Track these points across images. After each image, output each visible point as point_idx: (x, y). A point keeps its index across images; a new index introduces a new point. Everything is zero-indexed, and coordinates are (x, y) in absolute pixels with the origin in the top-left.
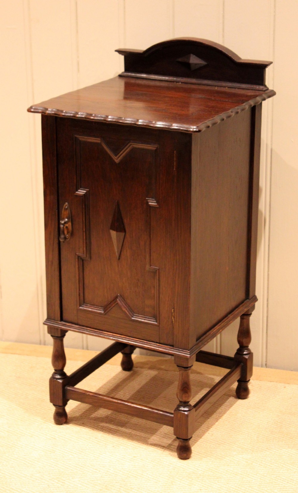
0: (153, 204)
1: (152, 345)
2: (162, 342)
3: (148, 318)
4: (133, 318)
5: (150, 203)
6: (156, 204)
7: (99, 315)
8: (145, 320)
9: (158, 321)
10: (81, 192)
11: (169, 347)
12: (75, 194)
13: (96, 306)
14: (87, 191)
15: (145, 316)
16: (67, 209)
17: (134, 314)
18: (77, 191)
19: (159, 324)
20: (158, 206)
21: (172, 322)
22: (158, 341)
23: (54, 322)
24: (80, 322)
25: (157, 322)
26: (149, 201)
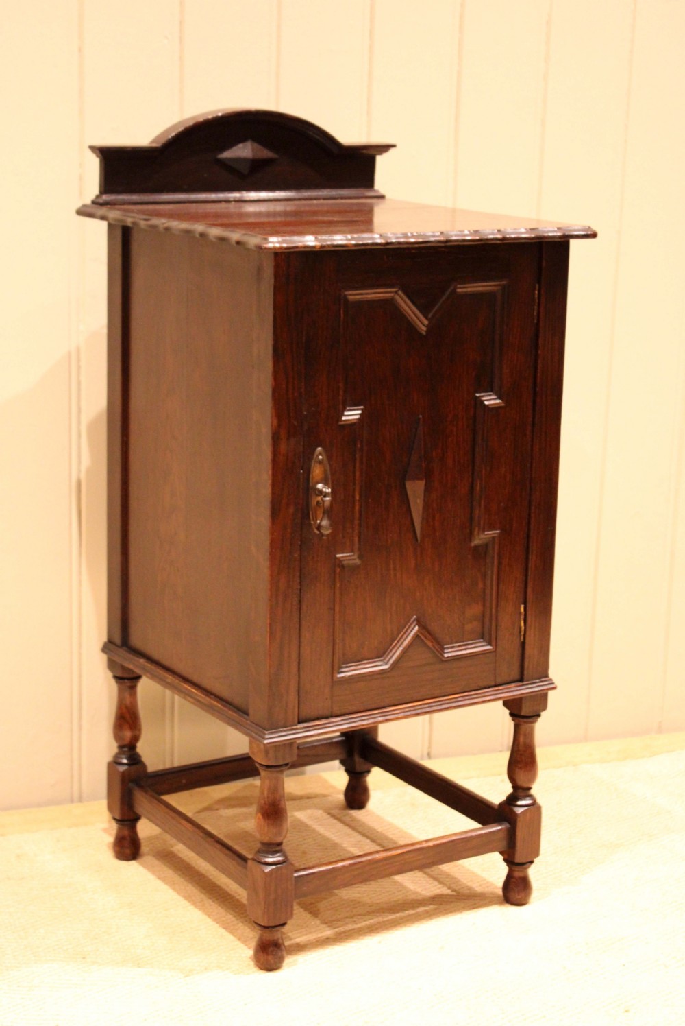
0: (492, 402)
1: (487, 694)
2: (499, 681)
3: (472, 644)
4: (446, 655)
5: (486, 403)
6: (498, 401)
7: (379, 676)
8: (465, 649)
9: (494, 643)
10: (352, 415)
11: (513, 685)
12: (340, 423)
13: (366, 662)
14: (362, 410)
15: (463, 642)
16: (321, 462)
17: (445, 647)
18: (343, 415)
19: (496, 646)
20: (503, 405)
21: (520, 632)
22: (493, 684)
23: (285, 731)
24: (336, 710)
25: (490, 644)
26: (484, 399)
